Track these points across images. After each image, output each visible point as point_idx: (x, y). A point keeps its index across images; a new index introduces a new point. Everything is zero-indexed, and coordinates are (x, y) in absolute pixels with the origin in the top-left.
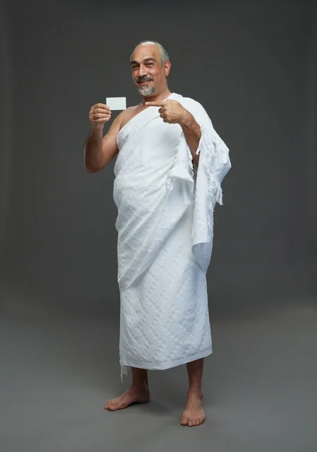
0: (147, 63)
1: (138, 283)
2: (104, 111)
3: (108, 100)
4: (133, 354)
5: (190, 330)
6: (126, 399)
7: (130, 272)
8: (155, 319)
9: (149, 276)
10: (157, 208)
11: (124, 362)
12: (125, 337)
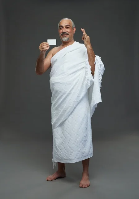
0: (67, 27)
1: (62, 125)
2: (47, 45)
3: (48, 40)
4: (59, 156)
5: (84, 145)
6: (56, 176)
7: (58, 120)
8: (69, 141)
9: (66, 121)
10: (70, 91)
11: (55, 160)
12: (55, 149)
